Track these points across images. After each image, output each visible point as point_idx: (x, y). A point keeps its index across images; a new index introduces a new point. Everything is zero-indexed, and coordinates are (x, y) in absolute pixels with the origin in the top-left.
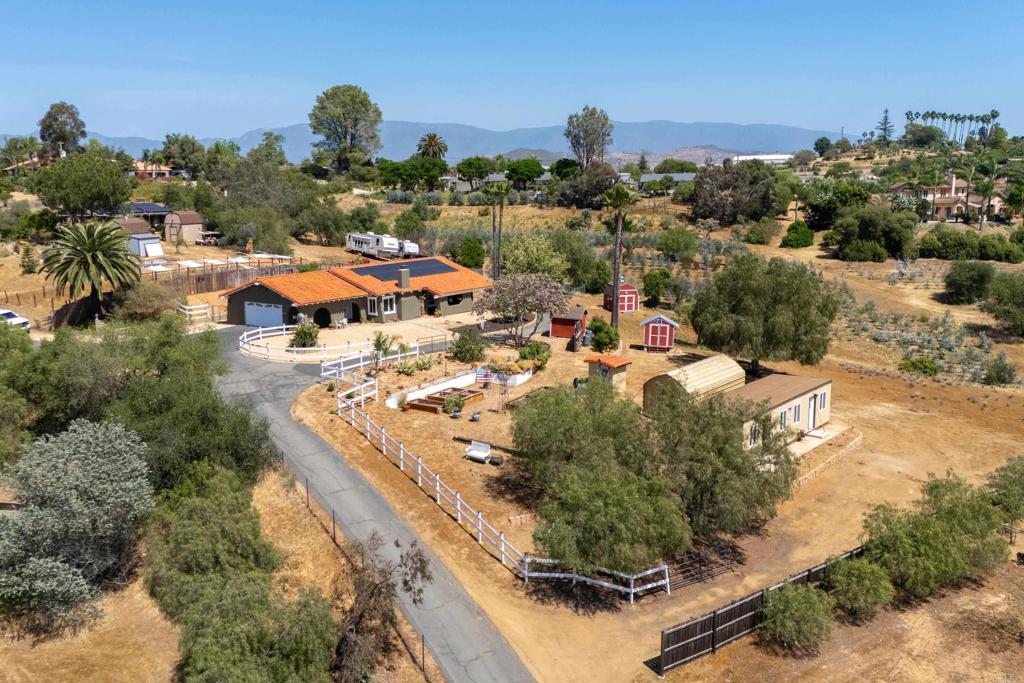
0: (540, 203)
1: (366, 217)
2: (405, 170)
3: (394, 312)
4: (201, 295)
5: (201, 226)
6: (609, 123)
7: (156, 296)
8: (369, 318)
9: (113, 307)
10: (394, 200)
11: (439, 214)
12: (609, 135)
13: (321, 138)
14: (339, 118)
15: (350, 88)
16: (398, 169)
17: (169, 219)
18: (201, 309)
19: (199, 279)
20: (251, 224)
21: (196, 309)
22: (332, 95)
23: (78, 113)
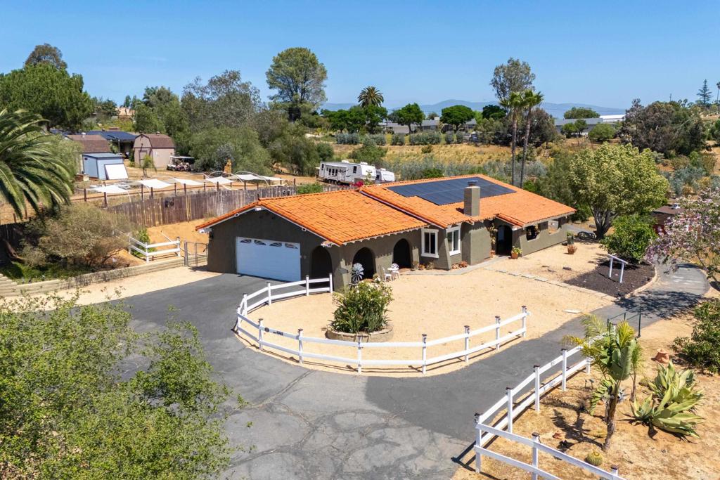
0: (475, 141)
1: (327, 153)
2: (351, 116)
3: (459, 251)
4: (169, 227)
5: (173, 151)
6: (531, 73)
7: (95, 229)
8: (425, 262)
9: (22, 247)
10: (343, 141)
11: (386, 152)
12: (531, 83)
13: (276, 91)
14: (292, 74)
15: (301, 50)
16: (345, 115)
17: (137, 143)
18: (168, 247)
19: (167, 203)
20: (230, 143)
21: (162, 248)
22: (287, 56)
23: (61, 55)
